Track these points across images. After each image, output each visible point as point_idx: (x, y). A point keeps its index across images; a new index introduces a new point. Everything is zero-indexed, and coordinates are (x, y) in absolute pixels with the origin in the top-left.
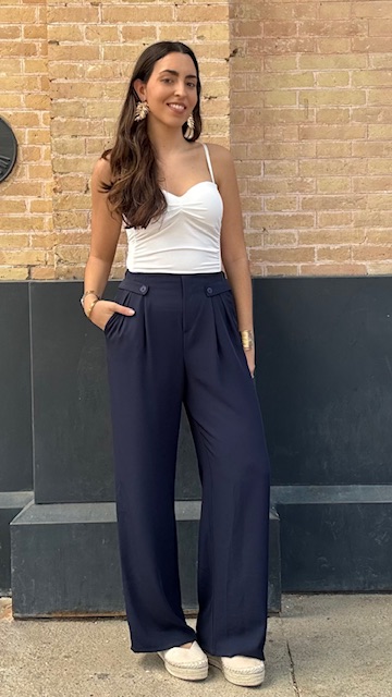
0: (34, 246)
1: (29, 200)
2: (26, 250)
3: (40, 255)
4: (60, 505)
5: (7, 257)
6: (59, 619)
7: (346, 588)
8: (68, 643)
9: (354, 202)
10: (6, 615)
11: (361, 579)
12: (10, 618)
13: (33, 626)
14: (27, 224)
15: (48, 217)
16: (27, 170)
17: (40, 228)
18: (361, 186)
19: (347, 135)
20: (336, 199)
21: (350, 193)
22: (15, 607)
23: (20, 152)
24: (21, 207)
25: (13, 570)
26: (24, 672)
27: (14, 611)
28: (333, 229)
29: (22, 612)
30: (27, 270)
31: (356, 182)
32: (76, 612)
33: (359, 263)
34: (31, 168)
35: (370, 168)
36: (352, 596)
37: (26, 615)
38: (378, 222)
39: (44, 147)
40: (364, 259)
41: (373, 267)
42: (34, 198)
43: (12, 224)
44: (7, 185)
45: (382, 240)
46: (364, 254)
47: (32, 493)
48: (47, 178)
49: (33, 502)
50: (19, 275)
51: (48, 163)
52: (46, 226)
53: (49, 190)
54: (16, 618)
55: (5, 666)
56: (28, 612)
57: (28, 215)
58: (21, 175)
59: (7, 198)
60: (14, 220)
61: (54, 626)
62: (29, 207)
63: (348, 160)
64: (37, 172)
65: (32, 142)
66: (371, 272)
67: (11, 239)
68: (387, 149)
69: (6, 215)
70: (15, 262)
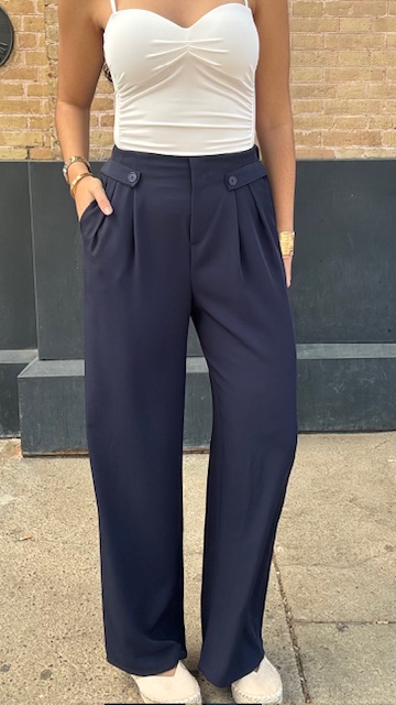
0: (32, 127)
1: (27, 84)
2: (25, 131)
3: (38, 136)
4: (61, 362)
5: (7, 138)
6: (63, 456)
7: (308, 429)
8: (70, 476)
9: (325, 91)
10: (16, 453)
11: (321, 422)
12: (19, 455)
13: (40, 462)
14: (24, 107)
15: (44, 101)
16: (23, 57)
17: (37, 111)
18: (331, 76)
19: (320, 27)
20: (309, 88)
21: (322, 83)
22: (24, 447)
23: (17, 39)
24: (19, 90)
25: (21, 416)
26: (33, 500)
27: (23, 450)
28: (305, 116)
29: (30, 451)
30: (26, 151)
31: (328, 72)
32: (78, 450)
33: (328, 148)
34: (27, 54)
35: (341, 60)
36: (313, 436)
37: (34, 453)
38: (346, 110)
39: (39, 35)
40: (333, 145)
41: (339, 151)
42: (31, 82)
43: (12, 107)
44: (6, 69)
45: (348, 127)
46: (333, 139)
47: (36, 351)
48: (42, 64)
49: (37, 358)
50: (19, 156)
51: (43, 50)
52: (43, 109)
53: (45, 75)
54: (25, 456)
55: (15, 495)
56: (36, 451)
57: (25, 98)
58: (19, 60)
59: (6, 82)
60: (12, 103)
61: (57, 461)
62: (26, 91)
63: (321, 52)
64: (33, 58)
65: (28, 29)
66: (338, 156)
67: (11, 121)
68: (357, 42)
69: (5, 98)
70: (14, 143)
